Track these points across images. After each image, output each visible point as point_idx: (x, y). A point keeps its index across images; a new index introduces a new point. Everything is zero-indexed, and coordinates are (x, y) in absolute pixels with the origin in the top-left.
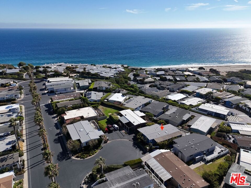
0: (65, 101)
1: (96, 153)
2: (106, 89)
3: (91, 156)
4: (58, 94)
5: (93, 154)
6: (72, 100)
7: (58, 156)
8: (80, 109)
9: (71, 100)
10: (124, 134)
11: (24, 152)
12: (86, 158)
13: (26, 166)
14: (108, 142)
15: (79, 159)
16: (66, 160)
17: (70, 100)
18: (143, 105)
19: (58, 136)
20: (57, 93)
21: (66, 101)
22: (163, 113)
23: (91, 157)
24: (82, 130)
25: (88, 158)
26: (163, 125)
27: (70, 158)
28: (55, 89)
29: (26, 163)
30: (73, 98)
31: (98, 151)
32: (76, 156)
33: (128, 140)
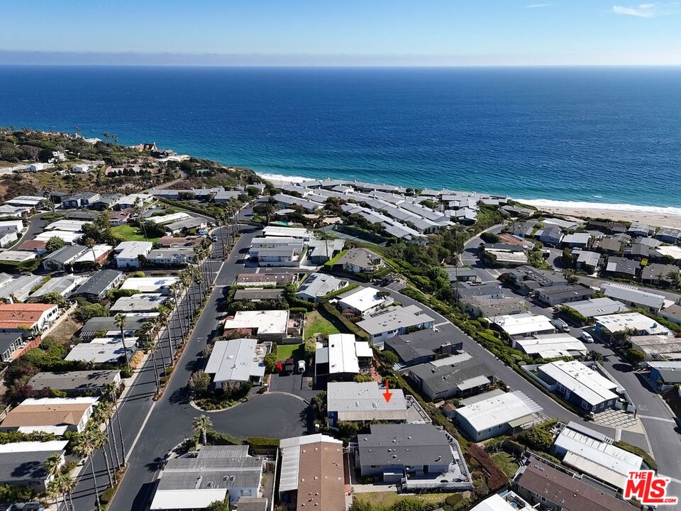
0: (257, 287)
1: (230, 406)
2: (362, 271)
3: (219, 409)
4: (264, 266)
5: (224, 408)
6: (271, 287)
7: (174, 394)
8: (265, 312)
9: (268, 288)
10: (306, 385)
11: (135, 371)
12: (211, 409)
13: (123, 395)
14: (265, 393)
15: (199, 408)
16: (180, 404)
17: (265, 288)
18: (399, 329)
19: (199, 357)
20: (261, 264)
21: (259, 287)
22: (429, 359)
23: (218, 411)
24: (232, 357)
25: (212, 411)
26: (391, 388)
27: (187, 402)
28: (259, 255)
29: (127, 389)
30: (274, 284)
31: (236, 404)
32: (196, 402)
33: (303, 400)
